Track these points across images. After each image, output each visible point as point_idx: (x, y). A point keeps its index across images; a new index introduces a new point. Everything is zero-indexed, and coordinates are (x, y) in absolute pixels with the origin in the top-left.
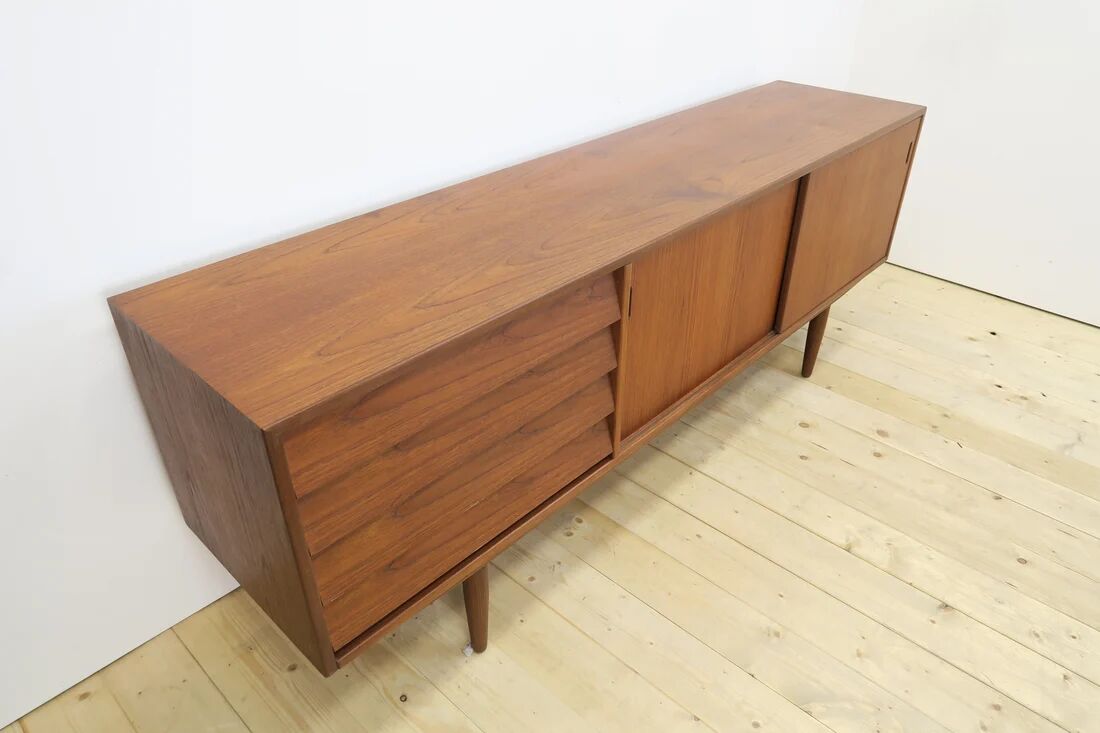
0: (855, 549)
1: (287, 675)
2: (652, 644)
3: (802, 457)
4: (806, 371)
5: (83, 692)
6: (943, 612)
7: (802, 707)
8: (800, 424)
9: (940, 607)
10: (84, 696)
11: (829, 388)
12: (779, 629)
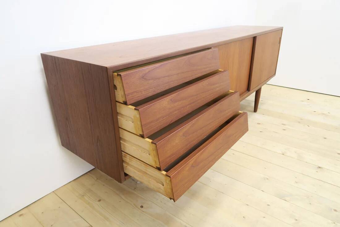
0: (284, 154)
1: (98, 203)
2: (226, 184)
3: (261, 132)
4: (255, 110)
5: (21, 214)
6: (319, 169)
7: (283, 199)
8: (257, 124)
9: (318, 168)
10: (21, 215)
11: (263, 114)
12: (267, 177)
